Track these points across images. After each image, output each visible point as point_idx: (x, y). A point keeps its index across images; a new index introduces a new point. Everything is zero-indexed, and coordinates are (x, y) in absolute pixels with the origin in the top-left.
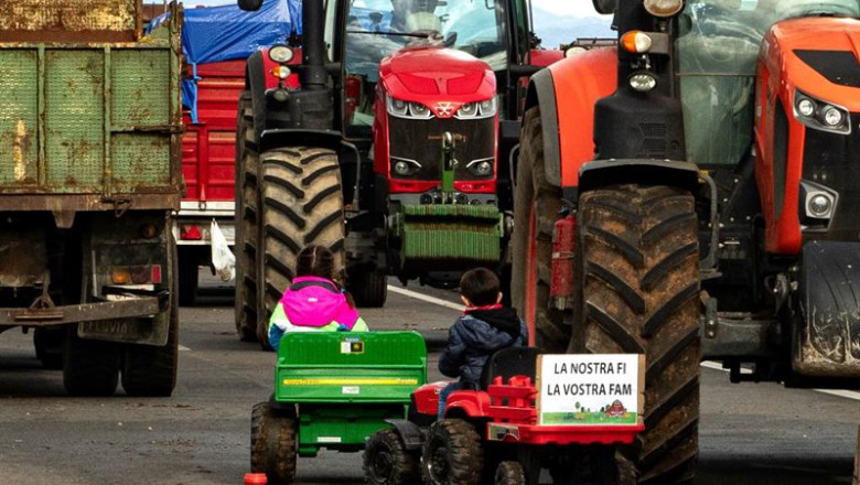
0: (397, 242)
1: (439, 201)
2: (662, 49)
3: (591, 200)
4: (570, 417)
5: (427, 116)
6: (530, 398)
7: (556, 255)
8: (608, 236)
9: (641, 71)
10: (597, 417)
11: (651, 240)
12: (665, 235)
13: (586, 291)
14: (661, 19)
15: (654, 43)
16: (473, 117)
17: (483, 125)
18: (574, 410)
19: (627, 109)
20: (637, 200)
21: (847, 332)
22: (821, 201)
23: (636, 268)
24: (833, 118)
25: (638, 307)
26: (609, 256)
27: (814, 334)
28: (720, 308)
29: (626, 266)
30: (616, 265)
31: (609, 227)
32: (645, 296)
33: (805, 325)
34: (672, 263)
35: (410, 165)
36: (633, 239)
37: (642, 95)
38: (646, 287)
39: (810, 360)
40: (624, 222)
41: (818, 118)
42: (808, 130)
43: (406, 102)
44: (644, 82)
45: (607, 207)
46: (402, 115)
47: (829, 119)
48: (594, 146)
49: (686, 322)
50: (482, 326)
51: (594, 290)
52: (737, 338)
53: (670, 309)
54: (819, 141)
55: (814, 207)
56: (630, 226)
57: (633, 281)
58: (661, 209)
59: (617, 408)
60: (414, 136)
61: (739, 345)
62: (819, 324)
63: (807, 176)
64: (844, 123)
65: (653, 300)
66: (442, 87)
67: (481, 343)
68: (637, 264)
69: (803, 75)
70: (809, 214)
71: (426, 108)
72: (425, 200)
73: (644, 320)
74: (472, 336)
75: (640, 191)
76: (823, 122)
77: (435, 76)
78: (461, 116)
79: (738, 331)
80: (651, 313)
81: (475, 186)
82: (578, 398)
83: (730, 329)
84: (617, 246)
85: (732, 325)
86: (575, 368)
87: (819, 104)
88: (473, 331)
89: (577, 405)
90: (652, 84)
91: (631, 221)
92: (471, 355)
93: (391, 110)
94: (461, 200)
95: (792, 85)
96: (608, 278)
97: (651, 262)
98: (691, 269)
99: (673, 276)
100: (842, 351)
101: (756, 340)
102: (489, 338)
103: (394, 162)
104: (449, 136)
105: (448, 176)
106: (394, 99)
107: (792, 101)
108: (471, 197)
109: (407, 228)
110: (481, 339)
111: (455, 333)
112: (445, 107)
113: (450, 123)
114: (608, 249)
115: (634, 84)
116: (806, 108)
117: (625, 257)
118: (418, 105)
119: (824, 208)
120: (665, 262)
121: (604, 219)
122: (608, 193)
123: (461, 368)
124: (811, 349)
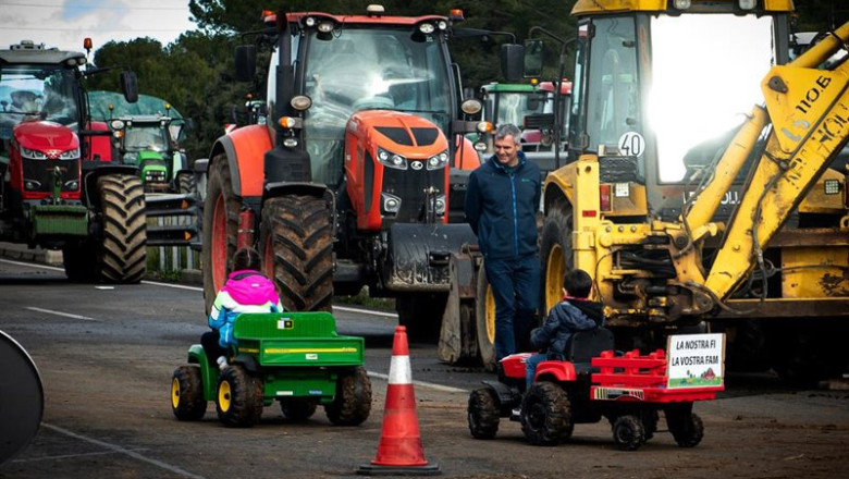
0: (31, 225)
1: (51, 203)
2: (300, 126)
3: (273, 203)
4: (684, 381)
5: (44, 158)
6: (662, 368)
7: (241, 231)
8: (285, 221)
9: (290, 137)
10: (699, 381)
11: (308, 222)
12: (314, 220)
13: (275, 249)
14: (299, 111)
15: (296, 123)
16: (68, 158)
17: (74, 162)
18: (687, 376)
19: (282, 156)
20: (298, 203)
21: (415, 269)
22: (392, 203)
23: (301, 237)
24: (398, 161)
25: (302, 257)
26: (286, 231)
27: (398, 270)
28: (338, 257)
29: (295, 236)
30: (291, 235)
31: (285, 216)
32: (306, 251)
33: (392, 265)
34: (318, 234)
35: (34, 184)
36: (298, 222)
37: (289, 149)
38: (306, 247)
39: (396, 283)
40: (293, 214)
41: (390, 161)
42: (385, 167)
43: (32, 150)
44: (291, 143)
45: (283, 206)
46: (30, 157)
47: (396, 162)
48: (264, 175)
49: (326, 264)
50: (576, 312)
51: (279, 249)
52: (346, 272)
53: (319, 258)
54: (390, 173)
55: (389, 206)
56: (296, 216)
57: (299, 243)
58: (310, 207)
59: (710, 373)
60: (36, 169)
61: (345, 276)
62: (401, 265)
63: (384, 190)
64: (403, 164)
65: (310, 253)
66: (51, 142)
67: (573, 324)
68: (301, 235)
69: (380, 139)
70: (386, 209)
71: (43, 153)
72: (43, 203)
73: (305, 263)
74: (568, 318)
75: (300, 198)
76: (393, 163)
77: (47, 136)
78: (62, 158)
79: (347, 269)
80: (309, 259)
81: (70, 195)
82: (689, 367)
83: (343, 268)
84: (290, 226)
85: (344, 266)
86: (688, 345)
87: (390, 154)
88: (568, 314)
89: (688, 372)
90: (295, 143)
91: (297, 214)
92: (563, 331)
93: (24, 155)
94: (63, 203)
95: (376, 144)
96: (287, 242)
97: (308, 234)
98: (328, 238)
99: (319, 241)
100: (412, 278)
101: (356, 273)
102: (580, 322)
103: (25, 183)
104: (58, 168)
105: (57, 190)
106: (25, 149)
107: (375, 153)
108: (68, 201)
109: (37, 218)
110: (574, 321)
111: (554, 313)
112: (53, 153)
113: (57, 161)
114: (286, 227)
115: (286, 144)
116: (384, 156)
117: (295, 231)
118: (38, 151)
119: (394, 206)
120: (315, 234)
121: (282, 213)
122: (283, 199)
123: (552, 340)
124: (397, 278)
